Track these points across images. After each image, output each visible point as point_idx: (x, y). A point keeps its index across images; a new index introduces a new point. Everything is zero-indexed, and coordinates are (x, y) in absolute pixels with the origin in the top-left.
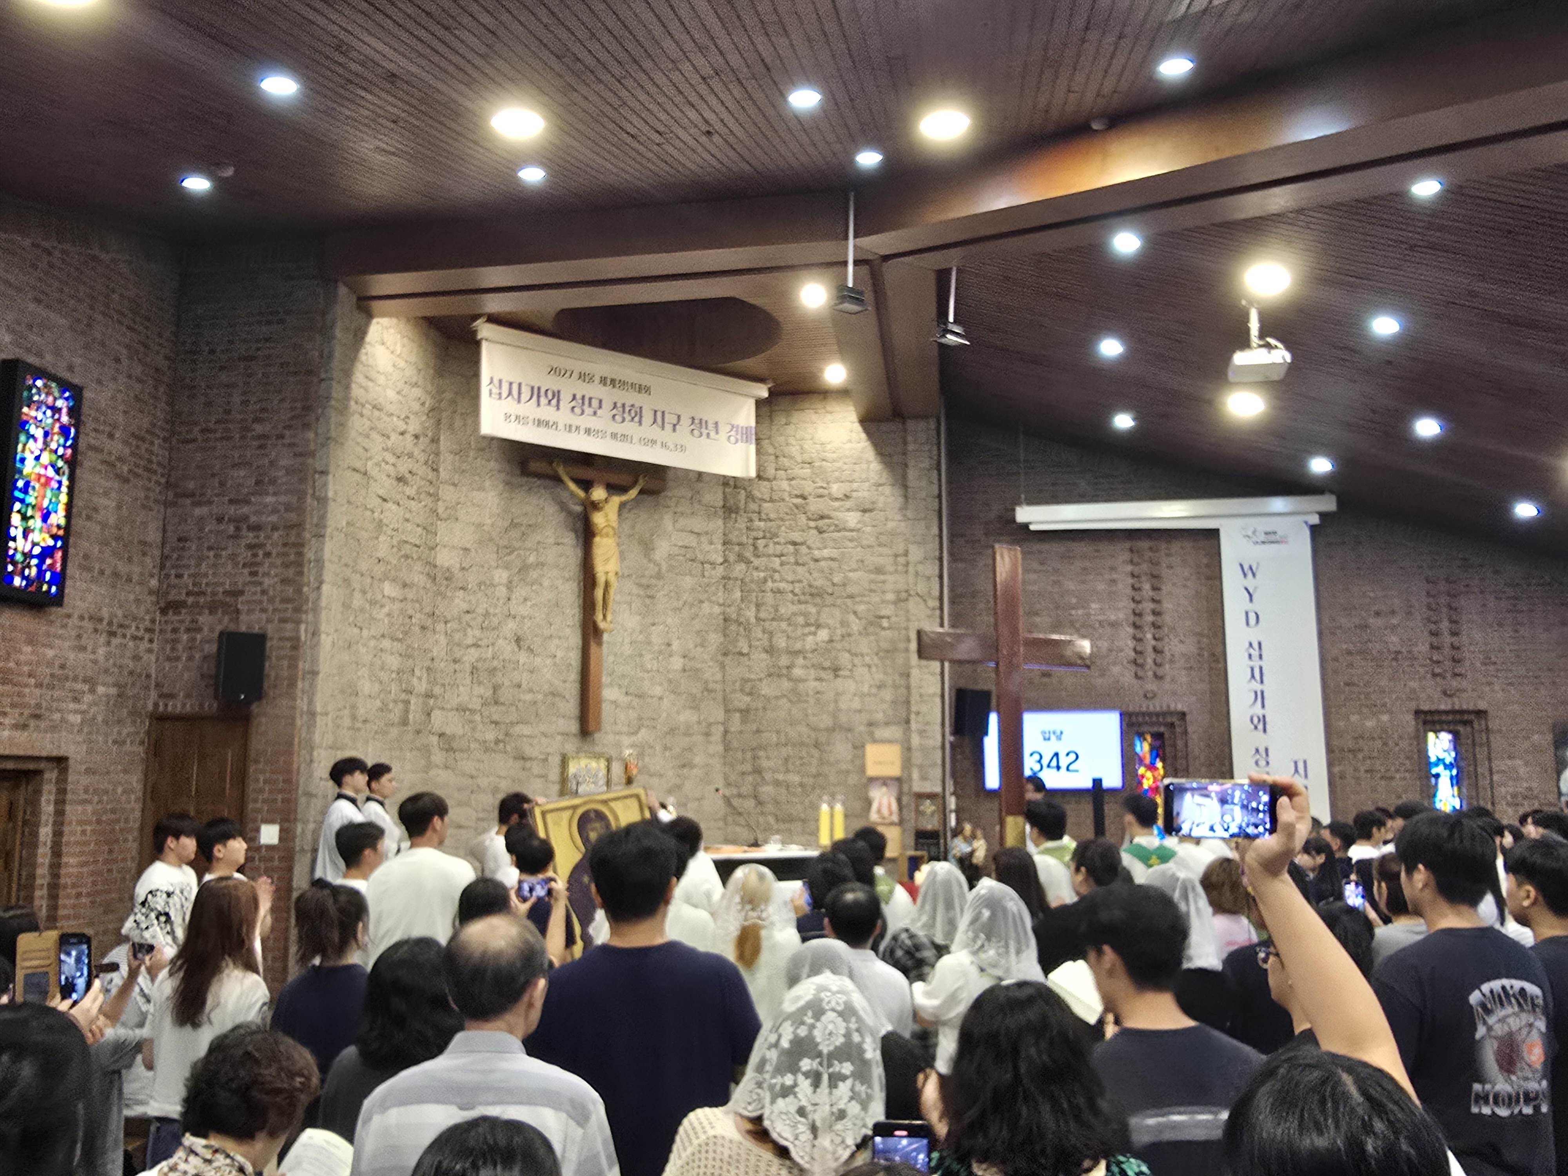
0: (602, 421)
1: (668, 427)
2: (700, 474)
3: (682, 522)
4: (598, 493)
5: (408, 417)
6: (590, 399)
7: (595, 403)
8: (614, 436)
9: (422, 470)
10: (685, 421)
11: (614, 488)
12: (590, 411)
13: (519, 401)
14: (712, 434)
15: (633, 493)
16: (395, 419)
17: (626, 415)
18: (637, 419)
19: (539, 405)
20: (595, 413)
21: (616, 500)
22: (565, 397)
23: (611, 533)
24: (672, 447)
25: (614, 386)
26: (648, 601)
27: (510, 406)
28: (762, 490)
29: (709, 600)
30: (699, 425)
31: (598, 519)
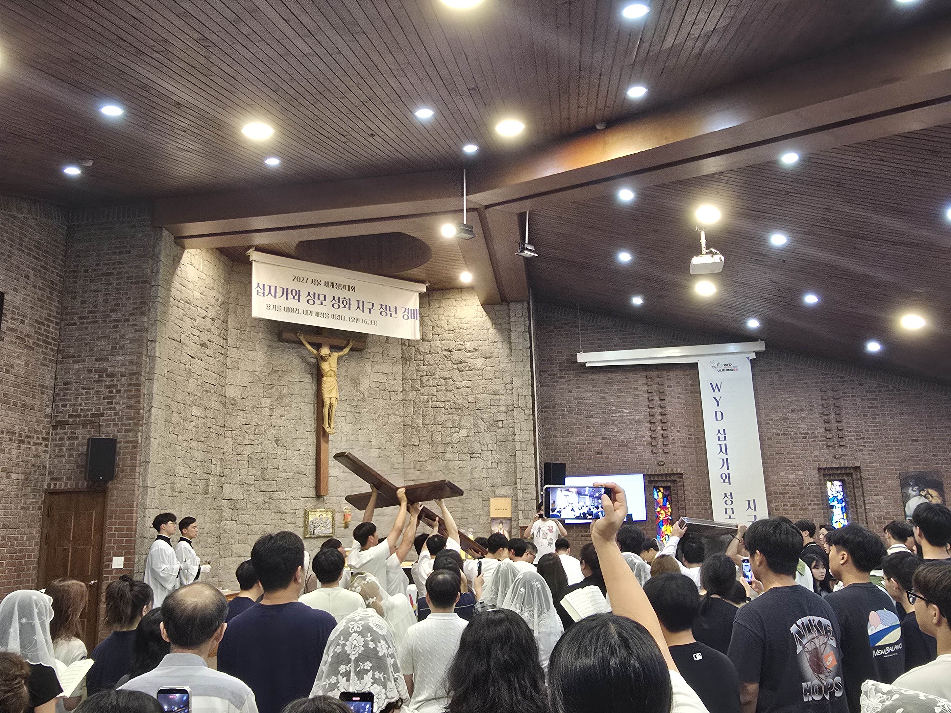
0: (326, 308)
1: (367, 311)
2: (387, 338)
3: (377, 367)
4: (325, 351)
5: (207, 308)
6: (319, 295)
7: (322, 297)
8: (333, 316)
9: (217, 339)
10: (377, 307)
11: (334, 348)
12: (319, 302)
13: (275, 297)
14: (393, 314)
15: (346, 350)
16: (199, 309)
17: (341, 304)
18: (347, 306)
19: (287, 299)
20: (322, 303)
21: (336, 355)
22: (304, 294)
23: (333, 374)
24: (369, 322)
25: (333, 287)
26: (357, 415)
27: (270, 300)
28: (425, 347)
29: (395, 414)
30: (385, 309)
31: (325, 366)
